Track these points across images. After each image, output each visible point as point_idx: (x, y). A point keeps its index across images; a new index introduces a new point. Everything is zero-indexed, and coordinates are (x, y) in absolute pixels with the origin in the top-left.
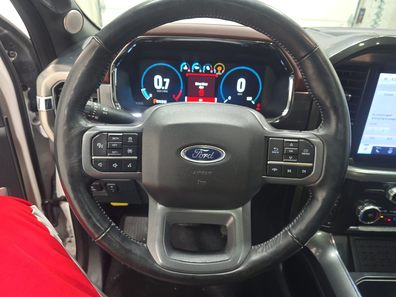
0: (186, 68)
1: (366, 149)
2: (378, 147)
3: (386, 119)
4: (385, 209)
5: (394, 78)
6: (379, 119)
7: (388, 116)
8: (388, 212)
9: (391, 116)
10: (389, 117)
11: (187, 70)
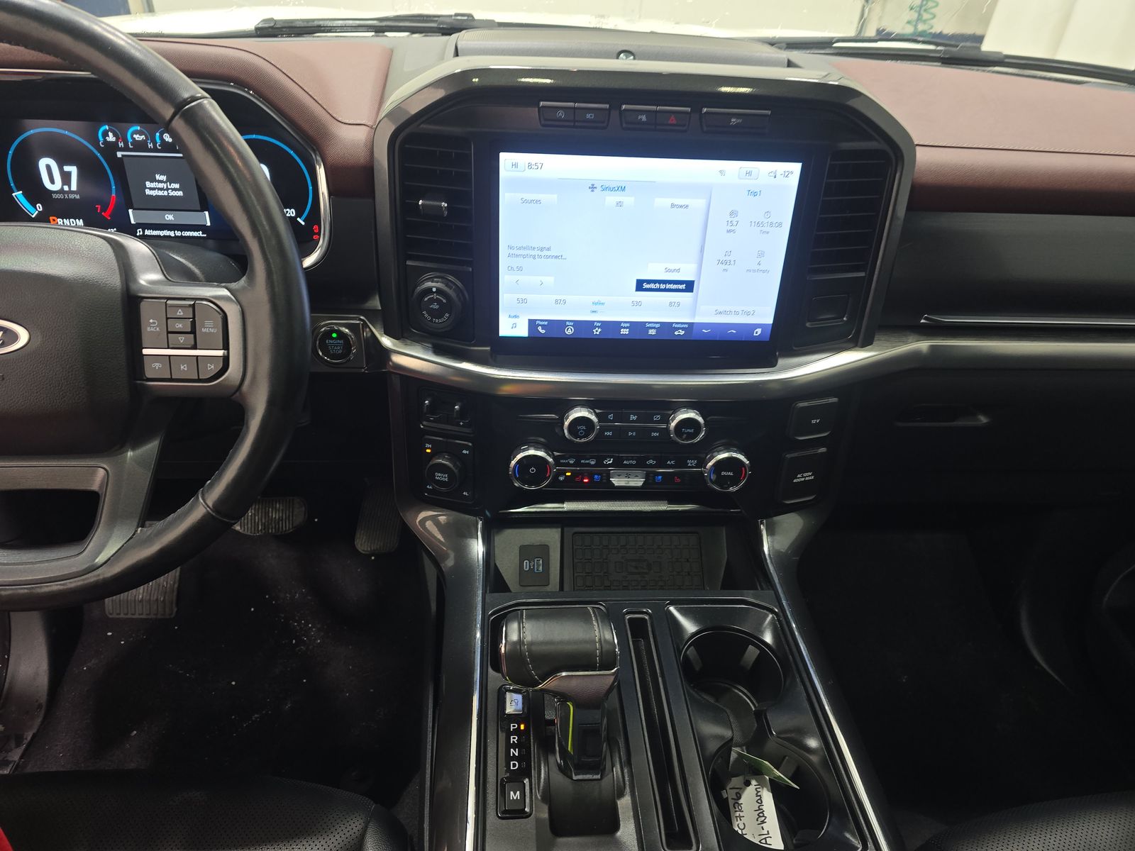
0: (111, 138)
1: (514, 326)
2: (541, 320)
3: (540, 257)
4: (570, 457)
5: (533, 163)
6: (524, 257)
7: (542, 249)
8: (577, 464)
9: (549, 249)
10: (546, 253)
11: (116, 143)
